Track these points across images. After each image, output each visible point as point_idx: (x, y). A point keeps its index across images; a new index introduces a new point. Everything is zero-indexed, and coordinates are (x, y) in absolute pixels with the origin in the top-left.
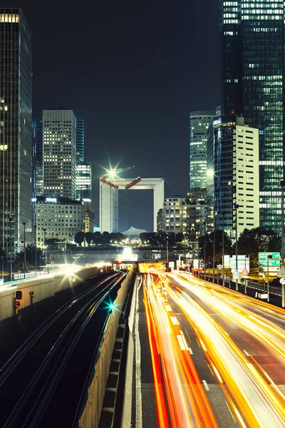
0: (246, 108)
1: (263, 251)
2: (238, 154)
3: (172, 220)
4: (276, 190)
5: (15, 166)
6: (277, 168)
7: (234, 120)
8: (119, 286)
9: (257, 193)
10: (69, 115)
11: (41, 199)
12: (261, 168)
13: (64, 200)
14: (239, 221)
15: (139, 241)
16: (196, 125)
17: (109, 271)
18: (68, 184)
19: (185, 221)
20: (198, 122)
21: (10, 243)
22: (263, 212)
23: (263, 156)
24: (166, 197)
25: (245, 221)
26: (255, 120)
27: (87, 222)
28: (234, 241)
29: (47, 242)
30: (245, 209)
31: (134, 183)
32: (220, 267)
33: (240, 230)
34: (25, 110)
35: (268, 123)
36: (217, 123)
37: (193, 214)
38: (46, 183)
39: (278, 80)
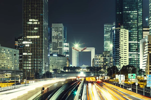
0: (124, 23)
1: (130, 73)
2: (121, 39)
3: (98, 62)
4: (135, 52)
5: (42, 43)
6: (135, 44)
7: (120, 27)
8: (78, 86)
9: (128, 52)
10: (61, 25)
11: (51, 55)
12: (130, 44)
13: (59, 55)
14: (121, 63)
15: (86, 70)
16: (106, 29)
17: (75, 80)
18: (61, 49)
19: (102, 62)
20: (107, 28)
21: (41, 70)
22: (130, 60)
23: (130, 40)
24: (95, 54)
25: (124, 63)
26: (128, 27)
27: (67, 63)
28: (119, 70)
29: (54, 70)
30: (123, 58)
31: (84, 49)
32: (114, 79)
33: (122, 66)
34: (45, 23)
35: (132, 28)
36: (114, 28)
37: (105, 60)
38: (53, 49)
39: (136, 13)
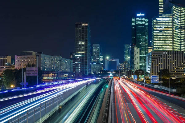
0: (137, 43)
1: (140, 74)
2: (135, 53)
3: (120, 68)
4: (143, 61)
5: (87, 56)
6: (143, 56)
7: (134, 46)
8: (109, 82)
9: (139, 62)
10: (98, 45)
11: (92, 63)
12: (140, 56)
13: (97, 63)
14: (135, 68)
15: (113, 72)
16: (126, 47)
17: (107, 79)
18: (98, 60)
19: (123, 68)
21: (86, 72)
22: (140, 66)
23: (140, 54)
24: (119, 63)
25: (136, 68)
26: (139, 46)
27: (102, 68)
28: (134, 72)
29: (94, 72)
30: (136, 65)
31: (112, 60)
32: (131, 78)
33: (135, 70)
34: (89, 44)
35: (142, 47)
36: (130, 47)
37: (125, 66)
38: (94, 60)
39: (144, 37)
